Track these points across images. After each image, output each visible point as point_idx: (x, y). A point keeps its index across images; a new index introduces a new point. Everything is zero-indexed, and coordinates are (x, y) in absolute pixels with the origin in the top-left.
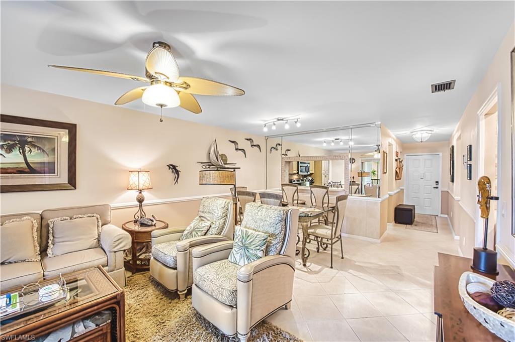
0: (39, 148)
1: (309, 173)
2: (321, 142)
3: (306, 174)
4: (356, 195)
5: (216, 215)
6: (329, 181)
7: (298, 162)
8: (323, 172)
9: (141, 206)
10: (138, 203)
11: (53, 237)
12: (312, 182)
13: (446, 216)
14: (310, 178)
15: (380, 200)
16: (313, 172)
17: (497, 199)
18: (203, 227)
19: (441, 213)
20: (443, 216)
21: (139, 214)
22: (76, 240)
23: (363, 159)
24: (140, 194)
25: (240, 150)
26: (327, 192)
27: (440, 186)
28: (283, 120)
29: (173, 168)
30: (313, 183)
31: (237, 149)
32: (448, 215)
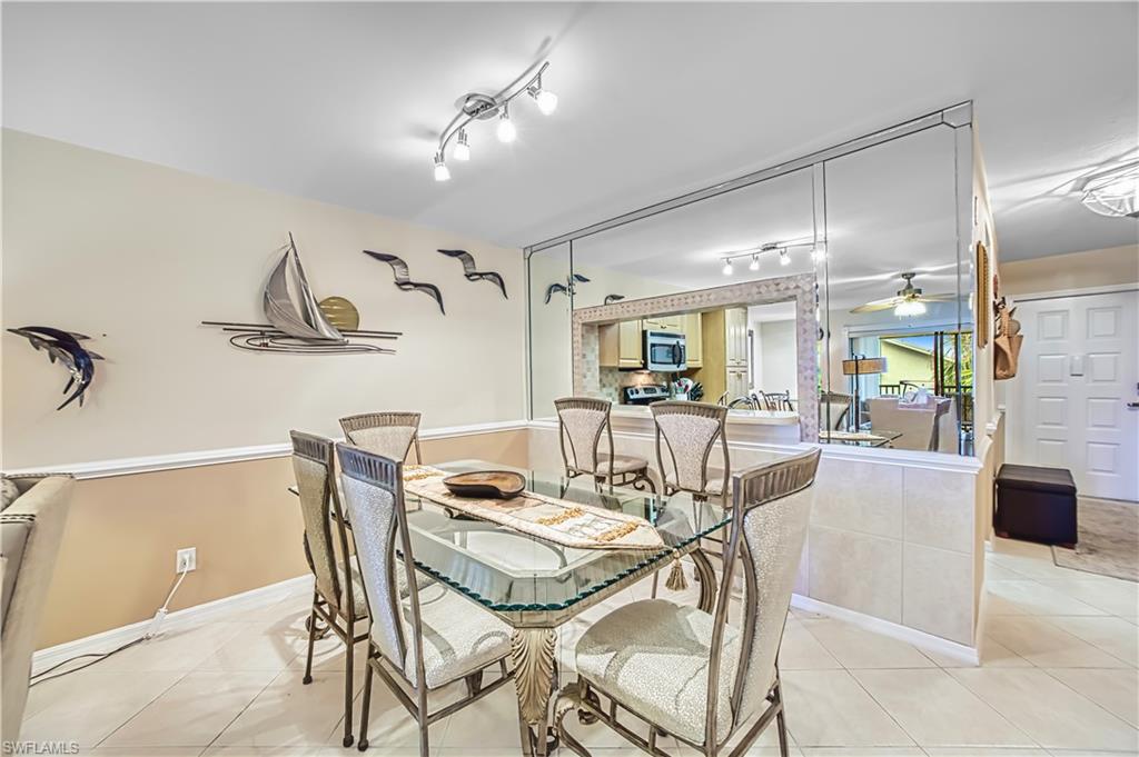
1: (683, 367)
3: (673, 368)
4: (842, 434)
6: (755, 391)
7: (644, 333)
8: (729, 363)
12: (696, 393)
14: (690, 383)
16: (699, 364)
23: (853, 329)
25: (416, 285)
29: (64, 344)
30: (701, 396)
31: (402, 283)
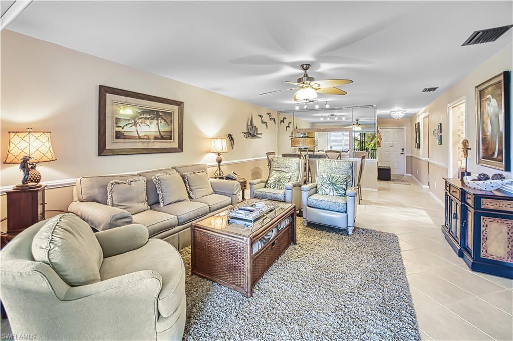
0: (165, 121)
2: (318, 117)
5: (293, 168)
9: (219, 166)
10: (218, 164)
11: (190, 186)
13: (410, 175)
15: (377, 160)
17: (470, 149)
18: (288, 176)
19: (407, 173)
20: (407, 175)
21: (218, 172)
22: (204, 188)
24: (219, 157)
25: (264, 122)
26: (340, 155)
27: (405, 152)
28: (313, 102)
29: (231, 136)
31: (262, 122)
32: (412, 174)
